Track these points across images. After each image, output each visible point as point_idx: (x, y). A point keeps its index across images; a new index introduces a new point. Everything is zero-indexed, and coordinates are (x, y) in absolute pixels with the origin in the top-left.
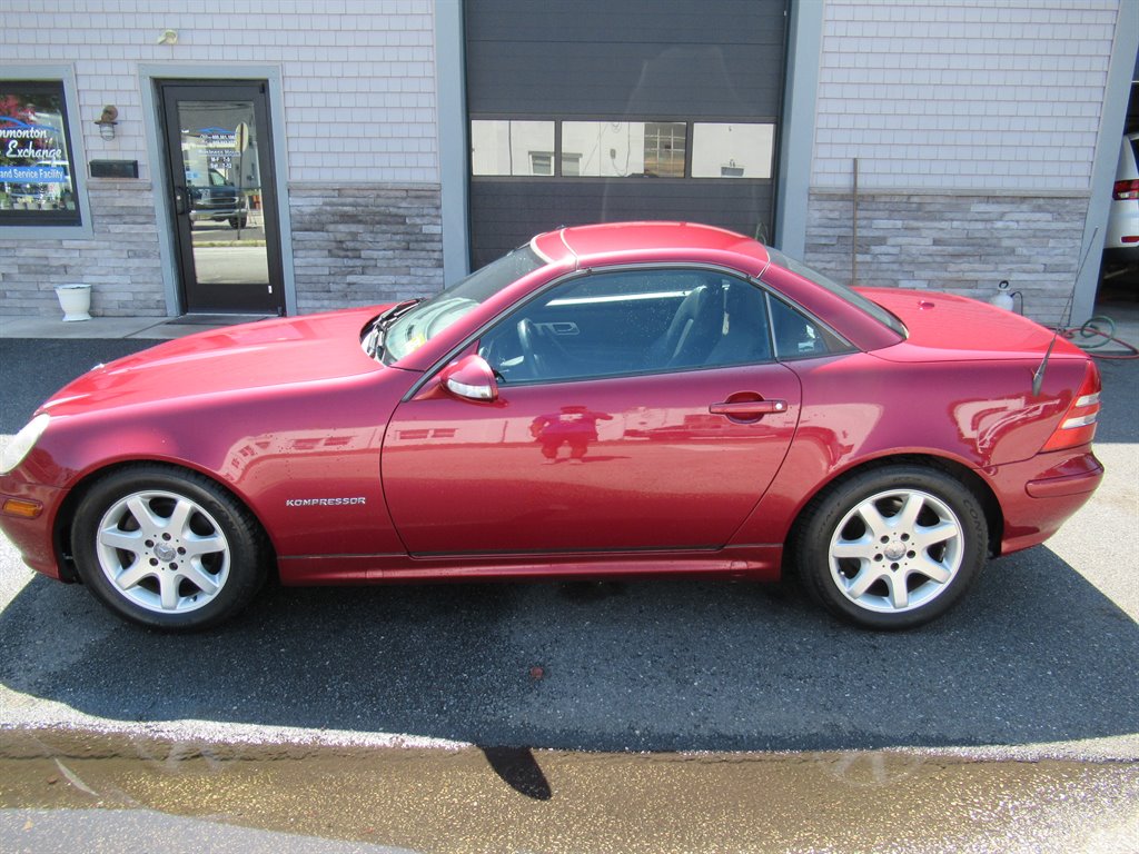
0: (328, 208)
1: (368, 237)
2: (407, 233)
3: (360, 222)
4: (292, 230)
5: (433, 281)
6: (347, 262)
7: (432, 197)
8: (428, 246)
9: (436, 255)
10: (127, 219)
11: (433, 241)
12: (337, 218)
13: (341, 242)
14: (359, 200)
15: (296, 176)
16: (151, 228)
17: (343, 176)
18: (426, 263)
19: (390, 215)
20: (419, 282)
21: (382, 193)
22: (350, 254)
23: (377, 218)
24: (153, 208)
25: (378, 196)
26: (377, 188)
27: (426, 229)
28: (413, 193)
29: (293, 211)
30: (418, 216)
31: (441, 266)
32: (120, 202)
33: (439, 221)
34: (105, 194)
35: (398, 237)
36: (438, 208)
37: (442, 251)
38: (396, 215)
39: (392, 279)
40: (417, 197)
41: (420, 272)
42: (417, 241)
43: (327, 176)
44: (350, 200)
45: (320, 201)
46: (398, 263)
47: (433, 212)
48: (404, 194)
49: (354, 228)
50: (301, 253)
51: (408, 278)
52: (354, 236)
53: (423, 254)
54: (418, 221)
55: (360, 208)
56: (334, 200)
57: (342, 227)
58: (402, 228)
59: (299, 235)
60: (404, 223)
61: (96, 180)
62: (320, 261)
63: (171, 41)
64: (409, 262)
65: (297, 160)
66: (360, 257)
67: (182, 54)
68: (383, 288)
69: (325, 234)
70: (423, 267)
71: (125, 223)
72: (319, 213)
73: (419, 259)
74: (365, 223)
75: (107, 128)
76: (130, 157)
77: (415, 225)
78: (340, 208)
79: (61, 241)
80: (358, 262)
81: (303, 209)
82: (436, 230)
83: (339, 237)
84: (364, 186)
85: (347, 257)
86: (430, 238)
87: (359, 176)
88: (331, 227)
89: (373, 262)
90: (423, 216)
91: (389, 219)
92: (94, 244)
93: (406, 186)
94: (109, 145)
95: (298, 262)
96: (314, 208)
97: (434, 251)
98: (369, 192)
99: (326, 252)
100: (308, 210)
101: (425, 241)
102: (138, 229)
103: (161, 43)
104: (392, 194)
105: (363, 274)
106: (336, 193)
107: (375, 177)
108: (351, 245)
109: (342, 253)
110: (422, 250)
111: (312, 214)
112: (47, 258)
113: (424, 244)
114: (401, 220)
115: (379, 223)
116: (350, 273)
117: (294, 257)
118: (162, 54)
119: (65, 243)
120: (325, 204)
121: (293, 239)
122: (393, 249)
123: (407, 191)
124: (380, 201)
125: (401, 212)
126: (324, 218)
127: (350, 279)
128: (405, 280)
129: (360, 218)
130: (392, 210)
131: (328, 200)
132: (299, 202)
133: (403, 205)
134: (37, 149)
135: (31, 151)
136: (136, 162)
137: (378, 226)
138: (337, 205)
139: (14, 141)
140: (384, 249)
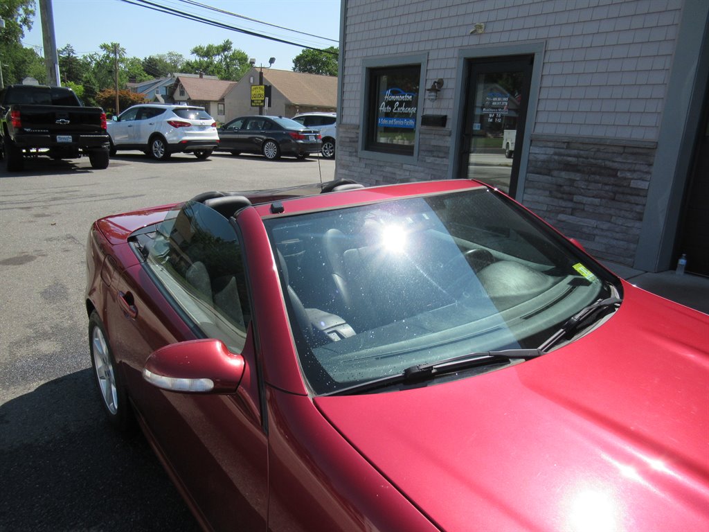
0: (556, 157)
1: (582, 185)
2: (616, 185)
3: (578, 171)
4: (527, 172)
6: (563, 204)
7: (647, 155)
8: (632, 199)
9: (638, 209)
10: (435, 154)
11: (638, 195)
12: (562, 166)
13: (561, 186)
14: (582, 152)
15: (539, 130)
16: (446, 161)
17: (573, 132)
18: (627, 214)
19: (606, 168)
20: (617, 230)
21: (602, 148)
22: (565, 196)
23: (593, 169)
24: (449, 147)
25: (598, 150)
26: (599, 144)
27: (633, 184)
28: (629, 150)
29: (531, 157)
30: (629, 170)
31: (641, 220)
32: (434, 143)
33: (648, 177)
34: (427, 137)
35: (607, 188)
36: (650, 165)
37: (644, 205)
38: (609, 168)
39: (593, 223)
40: (632, 154)
41: (620, 221)
42: (623, 193)
43: (561, 131)
44: (575, 152)
45: (551, 151)
46: (602, 210)
47: (644, 168)
48: (621, 150)
49: (573, 176)
50: (529, 191)
51: (609, 224)
52: (572, 181)
53: (627, 205)
54: (629, 175)
55: (581, 160)
56: (562, 151)
57: (563, 174)
58: (612, 180)
59: (532, 176)
60: (616, 176)
61: (424, 127)
62: (541, 199)
63: (480, 31)
64: (612, 212)
65: (542, 118)
66: (571, 200)
67: (485, 40)
68: (585, 230)
69: (550, 178)
70: (624, 217)
71: (433, 156)
72: (549, 161)
73: (621, 210)
74: (583, 172)
75: (433, 94)
76: (443, 113)
77: (625, 179)
78: (565, 158)
79: (402, 164)
80: (570, 205)
81: (538, 156)
82: (643, 185)
83: (560, 181)
84: (587, 141)
85: (562, 198)
86: (637, 192)
87: (586, 132)
88: (555, 173)
89: (582, 206)
90: (634, 171)
91: (603, 171)
92: (417, 168)
93: (624, 143)
94: (435, 104)
95: (526, 197)
96: (547, 156)
97: (637, 204)
98: (592, 146)
99: (547, 193)
100: (542, 157)
101: (631, 195)
102: (439, 161)
103: (472, 33)
104: (610, 149)
105: (572, 214)
106: (565, 146)
107: (599, 133)
108: (566, 189)
109: (560, 195)
110: (626, 202)
111: (543, 161)
112: (395, 174)
113: (629, 197)
114: (613, 172)
115: (594, 173)
116: (563, 212)
118: (474, 40)
119: (404, 166)
120: (555, 154)
121: (526, 179)
122: (601, 198)
123: (624, 147)
124: (600, 155)
125: (616, 165)
126: (551, 165)
127: (561, 217)
128: (605, 226)
129: (579, 168)
130: (609, 164)
131: (557, 150)
132: (534, 150)
133: (617, 160)
134: (405, 107)
135: (403, 109)
136: (446, 116)
137: (592, 176)
138: (564, 155)
139: (398, 103)
140: (593, 197)
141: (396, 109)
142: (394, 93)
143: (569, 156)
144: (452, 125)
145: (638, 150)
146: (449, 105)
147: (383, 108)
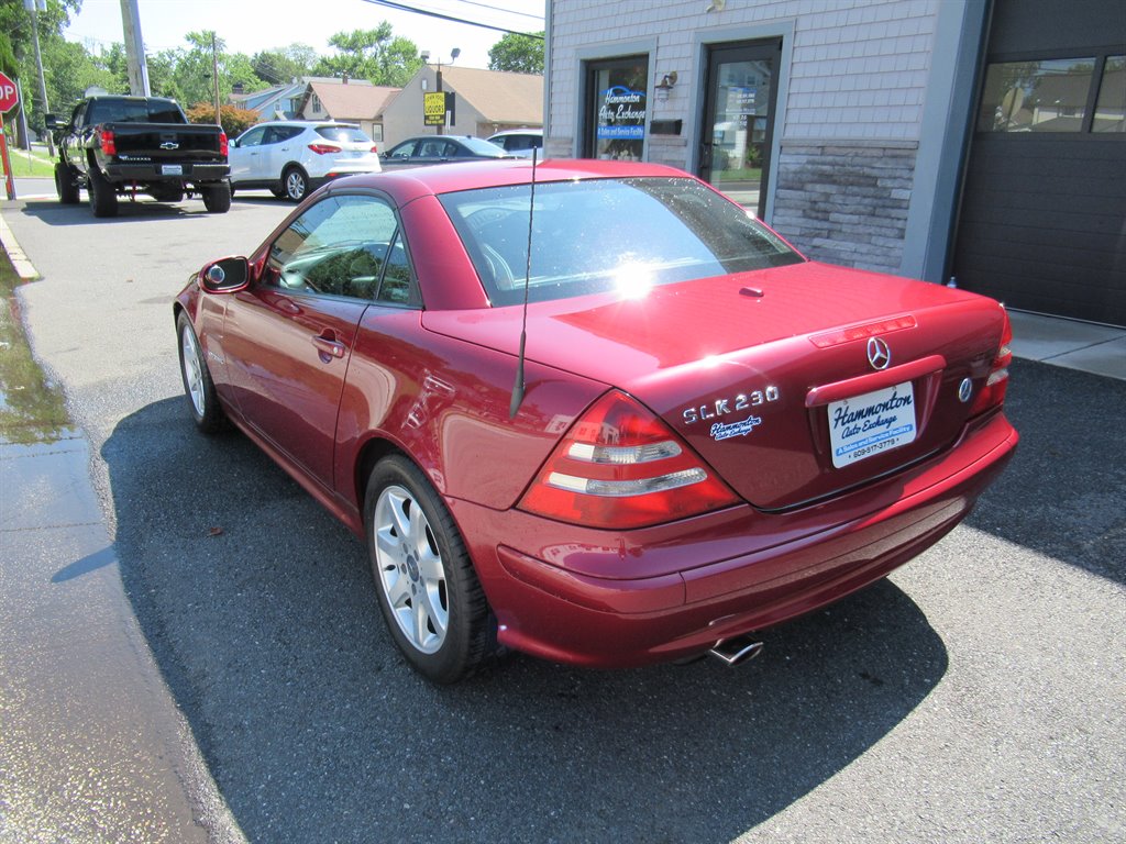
0: (809, 167)
1: (839, 199)
2: (876, 197)
3: (834, 182)
4: (778, 188)
5: (892, 253)
6: (819, 224)
7: (908, 157)
8: (894, 213)
9: (900, 224)
11: (900, 208)
12: (816, 177)
13: (815, 202)
14: (838, 159)
15: (791, 133)
17: (828, 133)
18: (888, 232)
19: (864, 176)
20: (878, 252)
21: (860, 151)
22: (820, 215)
23: (851, 179)
24: (686, 162)
25: (857, 155)
26: (854, 146)
27: (896, 194)
28: (889, 152)
29: (782, 168)
30: (890, 178)
31: (902, 237)
32: (667, 156)
33: (910, 184)
34: (658, 149)
35: (867, 201)
36: (912, 169)
37: (906, 220)
38: (868, 177)
39: (851, 246)
40: (893, 157)
41: (881, 242)
42: (884, 207)
43: (815, 133)
44: (830, 159)
45: (804, 159)
46: (861, 229)
47: (905, 174)
48: (880, 153)
49: (828, 189)
50: (780, 212)
51: (868, 246)
52: (827, 195)
53: (888, 221)
54: (889, 183)
55: (836, 168)
56: (817, 158)
57: (819, 188)
58: (871, 191)
59: (783, 193)
60: (875, 185)
61: (655, 136)
62: (794, 221)
63: (719, 8)
64: (872, 230)
65: (793, 117)
66: (827, 220)
67: (725, 19)
68: (843, 256)
69: (803, 193)
70: (885, 236)
72: (801, 172)
73: (881, 227)
74: (839, 184)
75: (664, 92)
76: (677, 117)
77: (885, 188)
78: (819, 166)
80: (826, 225)
81: (788, 167)
82: (904, 194)
83: (815, 197)
84: (842, 144)
85: (817, 218)
86: (899, 204)
87: (843, 133)
88: (809, 187)
89: (839, 227)
90: (895, 178)
91: (862, 181)
93: (883, 144)
94: (668, 105)
95: (777, 219)
96: (799, 166)
97: (899, 219)
98: (850, 150)
99: (801, 212)
100: (792, 168)
101: (893, 208)
103: (709, 11)
104: (869, 152)
105: (828, 238)
106: (819, 151)
107: (856, 133)
108: (822, 206)
109: (814, 215)
110: (887, 217)
111: (795, 173)
113: (889, 210)
114: (871, 181)
115: (852, 185)
116: (817, 236)
117: (774, 214)
118: (713, 20)
120: (808, 162)
121: (776, 197)
122: (860, 214)
123: (884, 149)
124: (858, 160)
125: (875, 173)
126: (804, 177)
127: (817, 241)
128: (864, 248)
129: (835, 178)
130: (867, 171)
131: (811, 158)
132: (787, 159)
133: (877, 165)
134: (632, 111)
135: (628, 113)
136: (681, 121)
137: (850, 187)
138: (818, 163)
139: (622, 106)
140: (851, 214)
141: (621, 114)
142: (617, 93)
143: (824, 163)
144: (689, 131)
145: (898, 152)
146: (683, 105)
147: (604, 113)
